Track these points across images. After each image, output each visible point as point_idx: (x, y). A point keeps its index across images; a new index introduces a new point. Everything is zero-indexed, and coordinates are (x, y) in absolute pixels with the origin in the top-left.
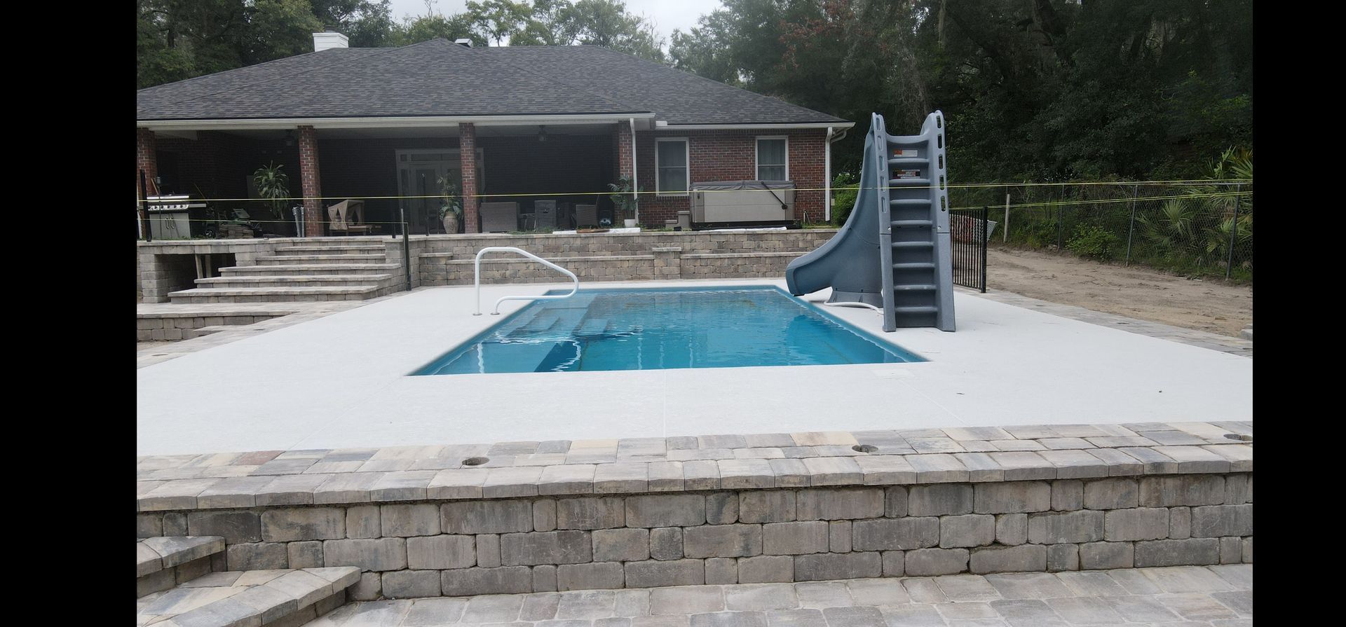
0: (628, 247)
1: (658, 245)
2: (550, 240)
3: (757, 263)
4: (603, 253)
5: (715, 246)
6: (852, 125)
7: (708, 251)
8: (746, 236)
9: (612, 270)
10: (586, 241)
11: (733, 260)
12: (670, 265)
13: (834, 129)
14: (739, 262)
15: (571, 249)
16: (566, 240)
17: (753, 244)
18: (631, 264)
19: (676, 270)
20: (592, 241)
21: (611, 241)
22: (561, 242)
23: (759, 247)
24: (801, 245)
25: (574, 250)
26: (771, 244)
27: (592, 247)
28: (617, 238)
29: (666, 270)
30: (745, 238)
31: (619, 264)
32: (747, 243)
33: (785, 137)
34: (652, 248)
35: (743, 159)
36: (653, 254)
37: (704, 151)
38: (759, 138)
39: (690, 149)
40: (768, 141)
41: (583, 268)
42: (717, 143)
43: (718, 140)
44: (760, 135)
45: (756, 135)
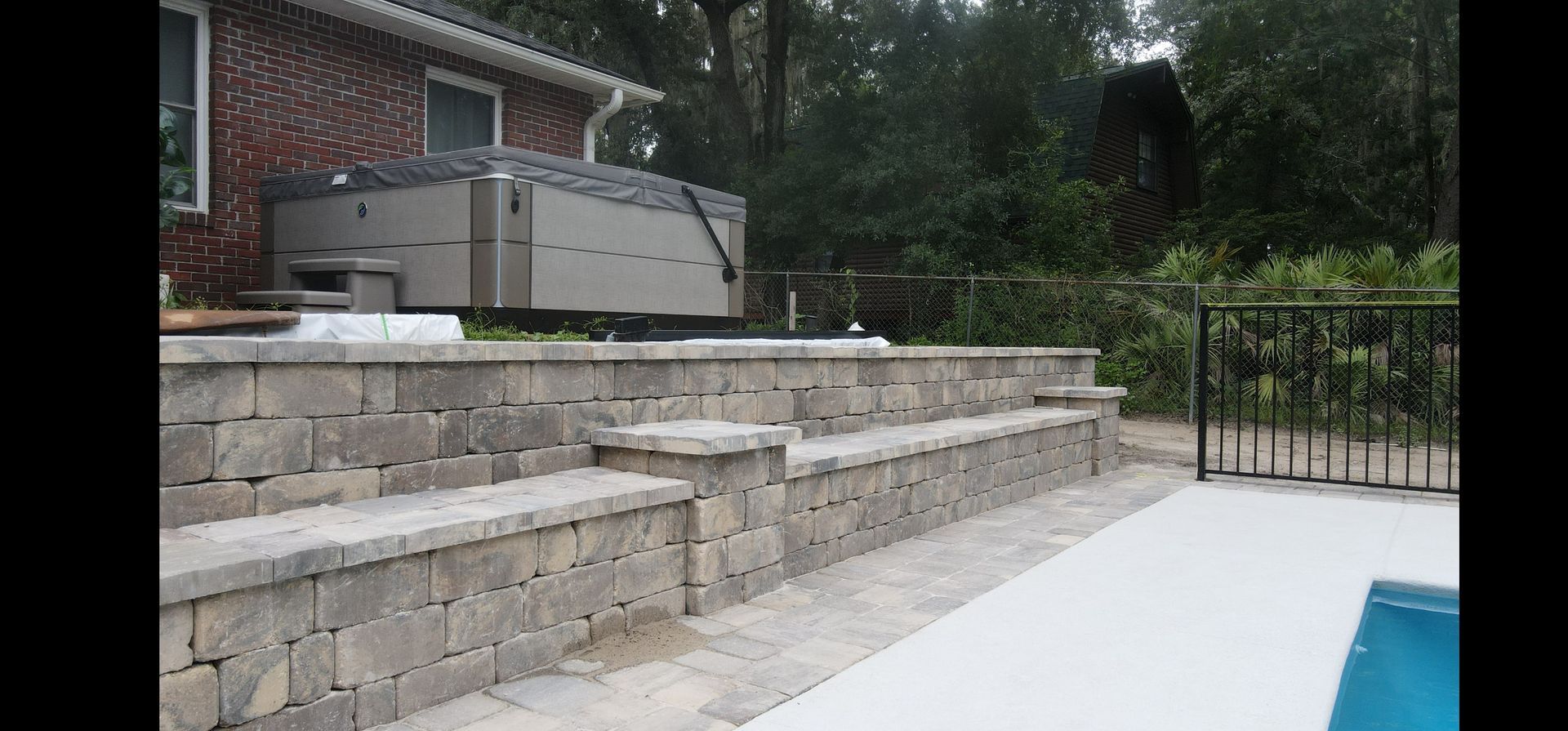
0: (474, 433)
1: (613, 408)
4: (323, 482)
8: (855, 367)
9: (487, 606)
19: (774, 546)
20: (244, 396)
21: (384, 394)
28: (418, 377)
30: (851, 376)
32: (856, 394)
33: (493, 90)
34: (592, 427)
35: (391, 123)
36: (597, 463)
37: (268, 70)
38: (434, 73)
39: (213, 49)
40: (457, 92)
41: (271, 640)
42: (315, 55)
43: (316, 46)
44: (437, 65)
45: (429, 62)
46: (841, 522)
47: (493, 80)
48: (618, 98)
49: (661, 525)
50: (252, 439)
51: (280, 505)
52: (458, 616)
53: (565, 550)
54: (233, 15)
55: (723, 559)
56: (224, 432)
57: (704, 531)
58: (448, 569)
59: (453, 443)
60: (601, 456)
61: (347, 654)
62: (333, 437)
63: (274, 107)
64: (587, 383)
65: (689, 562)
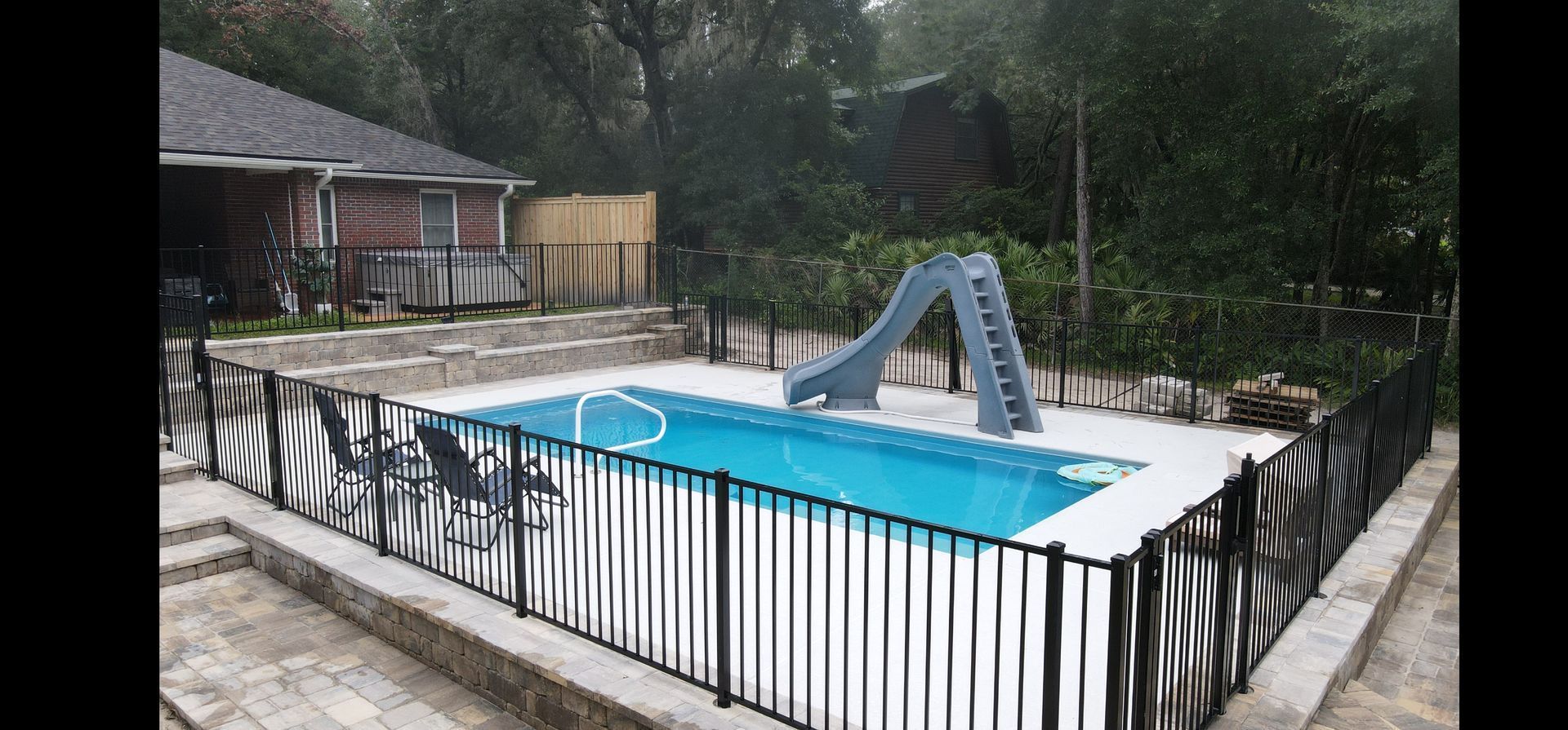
0: (396, 348)
1: (434, 342)
2: (291, 346)
3: (554, 357)
4: (365, 358)
5: (497, 339)
6: (532, 183)
7: (490, 346)
8: (530, 326)
9: (395, 380)
10: (342, 344)
11: (530, 356)
12: (466, 368)
13: (516, 188)
14: (537, 358)
15: (321, 357)
16: (313, 344)
17: (534, 335)
18: (417, 370)
19: (472, 374)
20: (350, 343)
21: (376, 342)
22: (307, 347)
23: (542, 338)
24: (582, 332)
25: (324, 357)
26: (553, 333)
27: (350, 352)
28: (383, 338)
29: (460, 375)
30: (528, 328)
31: (402, 373)
32: (531, 334)
33: (452, 192)
34: (427, 346)
35: (406, 216)
36: (429, 355)
37: (357, 205)
38: (423, 191)
39: (336, 201)
40: (435, 196)
41: (355, 382)
42: (374, 195)
43: (374, 192)
44: (425, 187)
45: (421, 187)
46: (502, 370)
47: (451, 188)
48: (510, 189)
49: (436, 369)
50: (352, 351)
51: (357, 362)
52: (388, 381)
53: (411, 372)
54: (342, 188)
55: (454, 376)
56: (347, 349)
57: (448, 370)
58: (386, 373)
59: (391, 350)
60: (430, 353)
61: (368, 386)
62: (366, 350)
63: (359, 219)
64: (425, 337)
65: (445, 377)
